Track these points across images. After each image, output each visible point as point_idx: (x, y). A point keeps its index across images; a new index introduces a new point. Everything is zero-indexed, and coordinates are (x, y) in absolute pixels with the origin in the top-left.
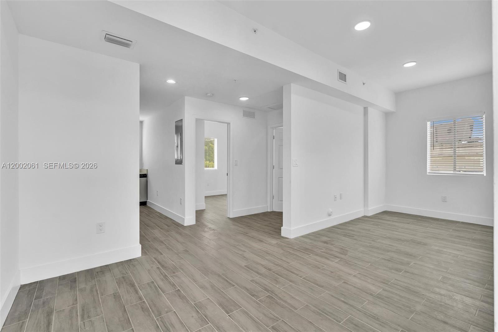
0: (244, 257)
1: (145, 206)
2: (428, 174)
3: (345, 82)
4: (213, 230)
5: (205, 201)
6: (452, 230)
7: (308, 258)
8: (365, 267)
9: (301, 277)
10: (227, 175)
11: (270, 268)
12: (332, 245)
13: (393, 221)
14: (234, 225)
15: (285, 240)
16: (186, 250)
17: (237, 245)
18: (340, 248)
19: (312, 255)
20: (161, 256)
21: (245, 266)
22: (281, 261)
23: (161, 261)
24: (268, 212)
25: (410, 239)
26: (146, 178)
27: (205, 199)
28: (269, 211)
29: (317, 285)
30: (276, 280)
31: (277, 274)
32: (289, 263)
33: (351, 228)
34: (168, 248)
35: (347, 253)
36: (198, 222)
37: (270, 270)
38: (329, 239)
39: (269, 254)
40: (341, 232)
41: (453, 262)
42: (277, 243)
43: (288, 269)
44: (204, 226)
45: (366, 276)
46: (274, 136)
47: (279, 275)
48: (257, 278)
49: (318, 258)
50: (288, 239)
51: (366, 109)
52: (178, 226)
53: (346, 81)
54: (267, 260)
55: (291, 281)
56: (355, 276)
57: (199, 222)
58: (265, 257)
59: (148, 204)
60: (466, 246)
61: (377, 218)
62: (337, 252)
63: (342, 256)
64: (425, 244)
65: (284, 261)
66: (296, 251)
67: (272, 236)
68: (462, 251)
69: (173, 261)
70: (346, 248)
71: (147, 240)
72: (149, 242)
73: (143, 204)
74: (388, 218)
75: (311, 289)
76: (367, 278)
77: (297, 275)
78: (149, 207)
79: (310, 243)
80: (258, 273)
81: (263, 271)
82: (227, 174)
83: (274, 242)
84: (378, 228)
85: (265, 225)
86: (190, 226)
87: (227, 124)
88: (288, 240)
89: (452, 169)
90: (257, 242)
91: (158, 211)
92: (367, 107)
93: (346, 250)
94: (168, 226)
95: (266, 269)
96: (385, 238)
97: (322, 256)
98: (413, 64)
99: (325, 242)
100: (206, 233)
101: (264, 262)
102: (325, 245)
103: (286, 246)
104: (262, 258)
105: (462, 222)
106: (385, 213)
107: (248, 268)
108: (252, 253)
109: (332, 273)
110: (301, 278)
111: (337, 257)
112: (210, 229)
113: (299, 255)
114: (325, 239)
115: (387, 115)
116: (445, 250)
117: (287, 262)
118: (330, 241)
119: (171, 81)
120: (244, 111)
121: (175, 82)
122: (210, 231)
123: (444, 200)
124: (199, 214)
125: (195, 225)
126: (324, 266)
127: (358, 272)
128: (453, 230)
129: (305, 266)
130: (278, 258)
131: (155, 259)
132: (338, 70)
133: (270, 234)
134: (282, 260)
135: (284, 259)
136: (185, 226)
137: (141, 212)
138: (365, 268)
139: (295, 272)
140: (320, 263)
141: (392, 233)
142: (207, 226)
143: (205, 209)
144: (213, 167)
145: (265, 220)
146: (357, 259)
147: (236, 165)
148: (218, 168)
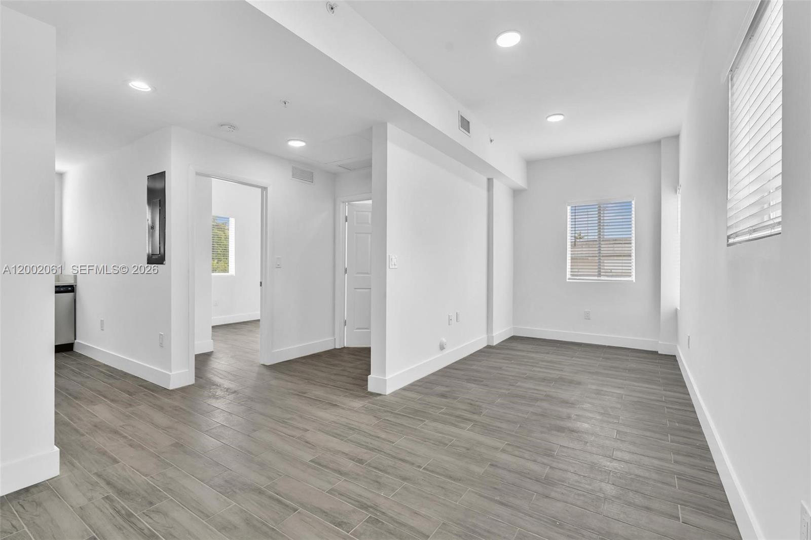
0: (307, 442)
1: (68, 353)
2: (568, 281)
3: (467, 133)
4: (235, 392)
5: (213, 335)
6: (601, 358)
7: (423, 428)
8: (513, 431)
9: (419, 467)
10: (261, 286)
11: (361, 458)
12: (455, 398)
13: (528, 351)
14: (277, 378)
15: (376, 398)
16: (177, 443)
17: (288, 419)
18: (468, 403)
19: (427, 421)
20: (116, 465)
21: (311, 461)
22: (377, 439)
23: (115, 479)
24: (335, 349)
25: (558, 377)
26: (73, 293)
27: (213, 331)
28: (338, 347)
29: (450, 477)
30: (377, 482)
31: (375, 468)
32: (393, 443)
33: (474, 367)
34: (131, 445)
35: (481, 411)
36: (201, 380)
37: (361, 461)
38: (447, 389)
39: (353, 429)
40: (463, 375)
41: (619, 406)
42: (363, 407)
43: (394, 454)
44: (214, 387)
45: (519, 447)
46: (346, 218)
47: (381, 471)
48: (341, 483)
49: (440, 426)
50: (381, 397)
51: (490, 181)
52: (152, 391)
53: (469, 133)
54: (351, 441)
55: (404, 479)
56: (503, 451)
57: (201, 378)
58: (346, 437)
59: (76, 349)
60: (626, 380)
61: (506, 347)
62: (465, 410)
63: (475, 417)
64: (579, 383)
65: (384, 439)
66: (400, 417)
67: (351, 394)
68: (623, 388)
69: (146, 475)
70: (477, 401)
71: (77, 431)
72: (83, 435)
73: (64, 349)
74: (519, 346)
75: (442, 488)
76: (524, 451)
77: (413, 464)
78: (81, 355)
79: (419, 400)
80: (340, 473)
81: (350, 465)
82: (261, 282)
83: (357, 404)
84: (511, 363)
85: (335, 374)
86: (183, 389)
87: (260, 190)
88: (381, 399)
89: (597, 274)
90: (326, 409)
91: (104, 363)
92: (492, 179)
93: (478, 406)
94: (130, 394)
95: (353, 460)
96: (525, 379)
97: (444, 422)
98: (560, 118)
99: (443, 396)
100: (218, 401)
101: (346, 448)
102: (444, 400)
103: (380, 409)
104: (342, 440)
105: (608, 346)
106: (513, 339)
107: (320, 464)
108: (319, 430)
109: (469, 451)
110: (421, 470)
111: (469, 420)
112: (227, 391)
113: (406, 425)
114: (440, 389)
115: (516, 193)
116: (605, 389)
117: (391, 442)
118: (449, 392)
119: (140, 86)
120: (294, 168)
121: (150, 89)
122: (228, 395)
123: (587, 317)
124: (202, 360)
125: (193, 385)
126: (453, 440)
127: (506, 443)
128: (603, 358)
129: (422, 444)
130: (371, 435)
131: (99, 475)
132: (459, 112)
133: (347, 389)
134: (378, 437)
135: (383, 435)
136: (171, 390)
137: (57, 367)
138: (513, 433)
139: (408, 459)
140: (445, 434)
141: (533, 369)
142: (220, 386)
143: (213, 352)
144: (226, 270)
145: (333, 365)
146: (499, 419)
147: (278, 267)
148: (235, 273)
